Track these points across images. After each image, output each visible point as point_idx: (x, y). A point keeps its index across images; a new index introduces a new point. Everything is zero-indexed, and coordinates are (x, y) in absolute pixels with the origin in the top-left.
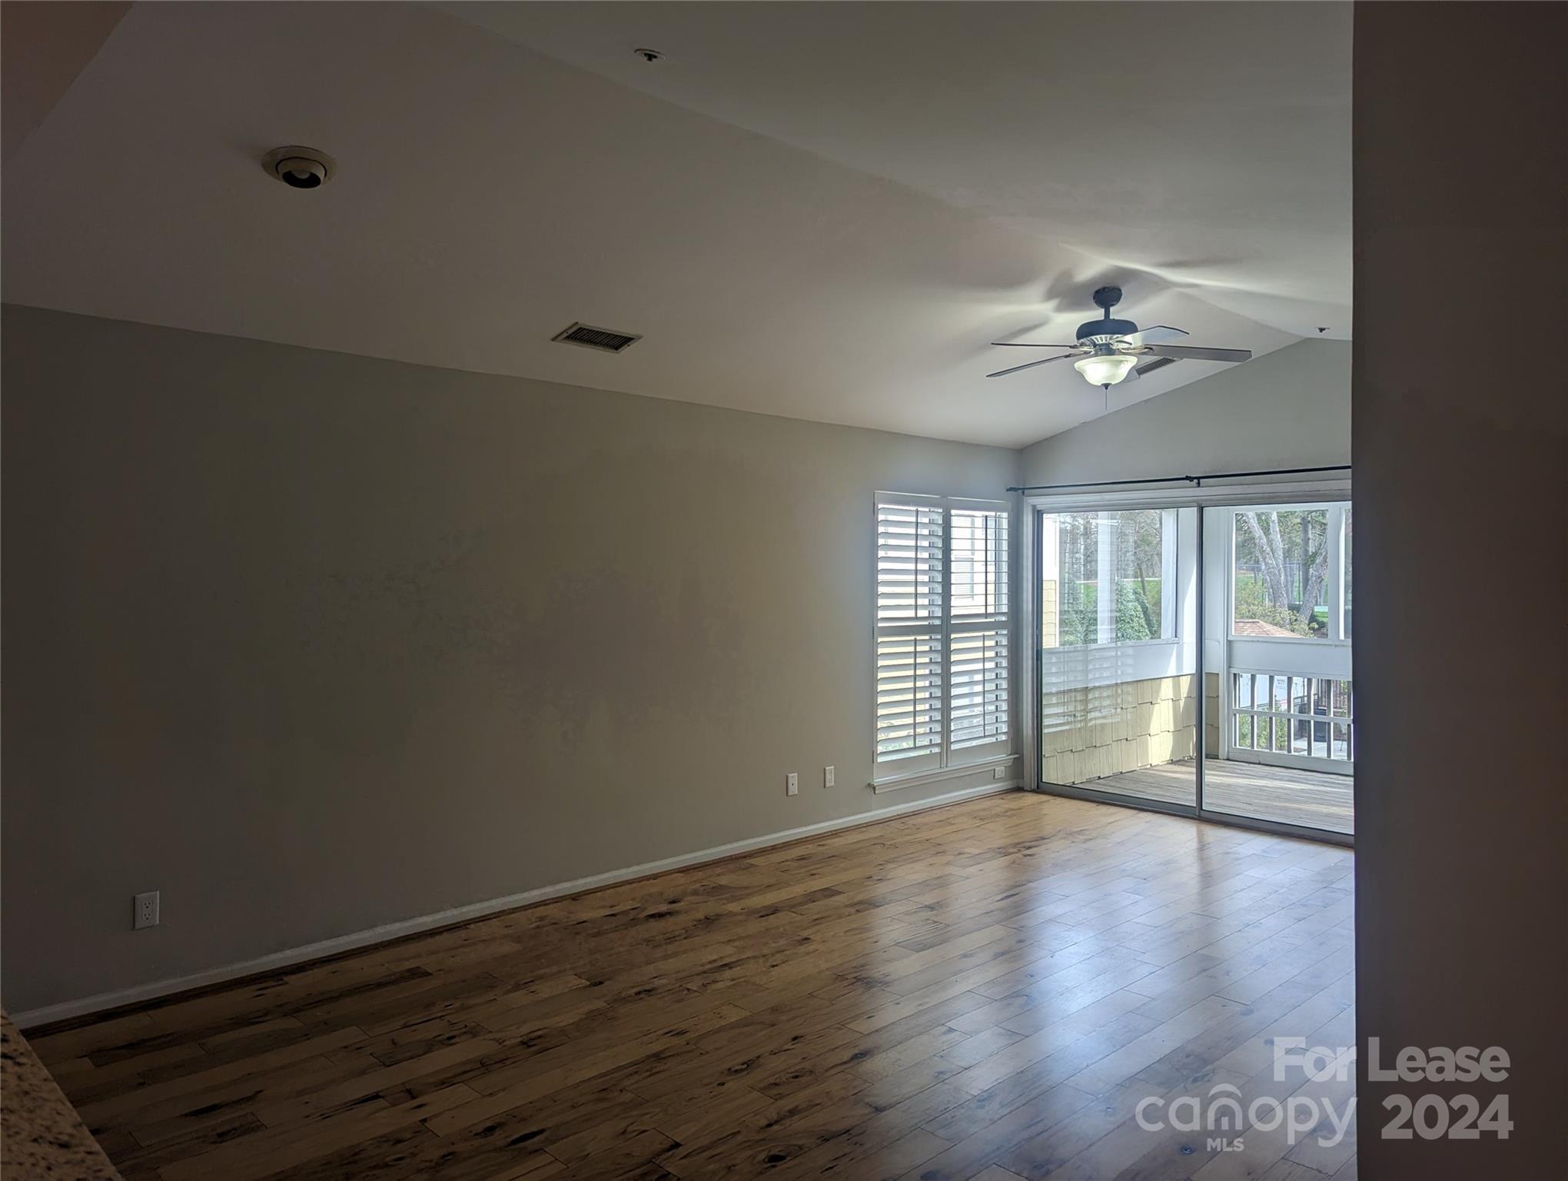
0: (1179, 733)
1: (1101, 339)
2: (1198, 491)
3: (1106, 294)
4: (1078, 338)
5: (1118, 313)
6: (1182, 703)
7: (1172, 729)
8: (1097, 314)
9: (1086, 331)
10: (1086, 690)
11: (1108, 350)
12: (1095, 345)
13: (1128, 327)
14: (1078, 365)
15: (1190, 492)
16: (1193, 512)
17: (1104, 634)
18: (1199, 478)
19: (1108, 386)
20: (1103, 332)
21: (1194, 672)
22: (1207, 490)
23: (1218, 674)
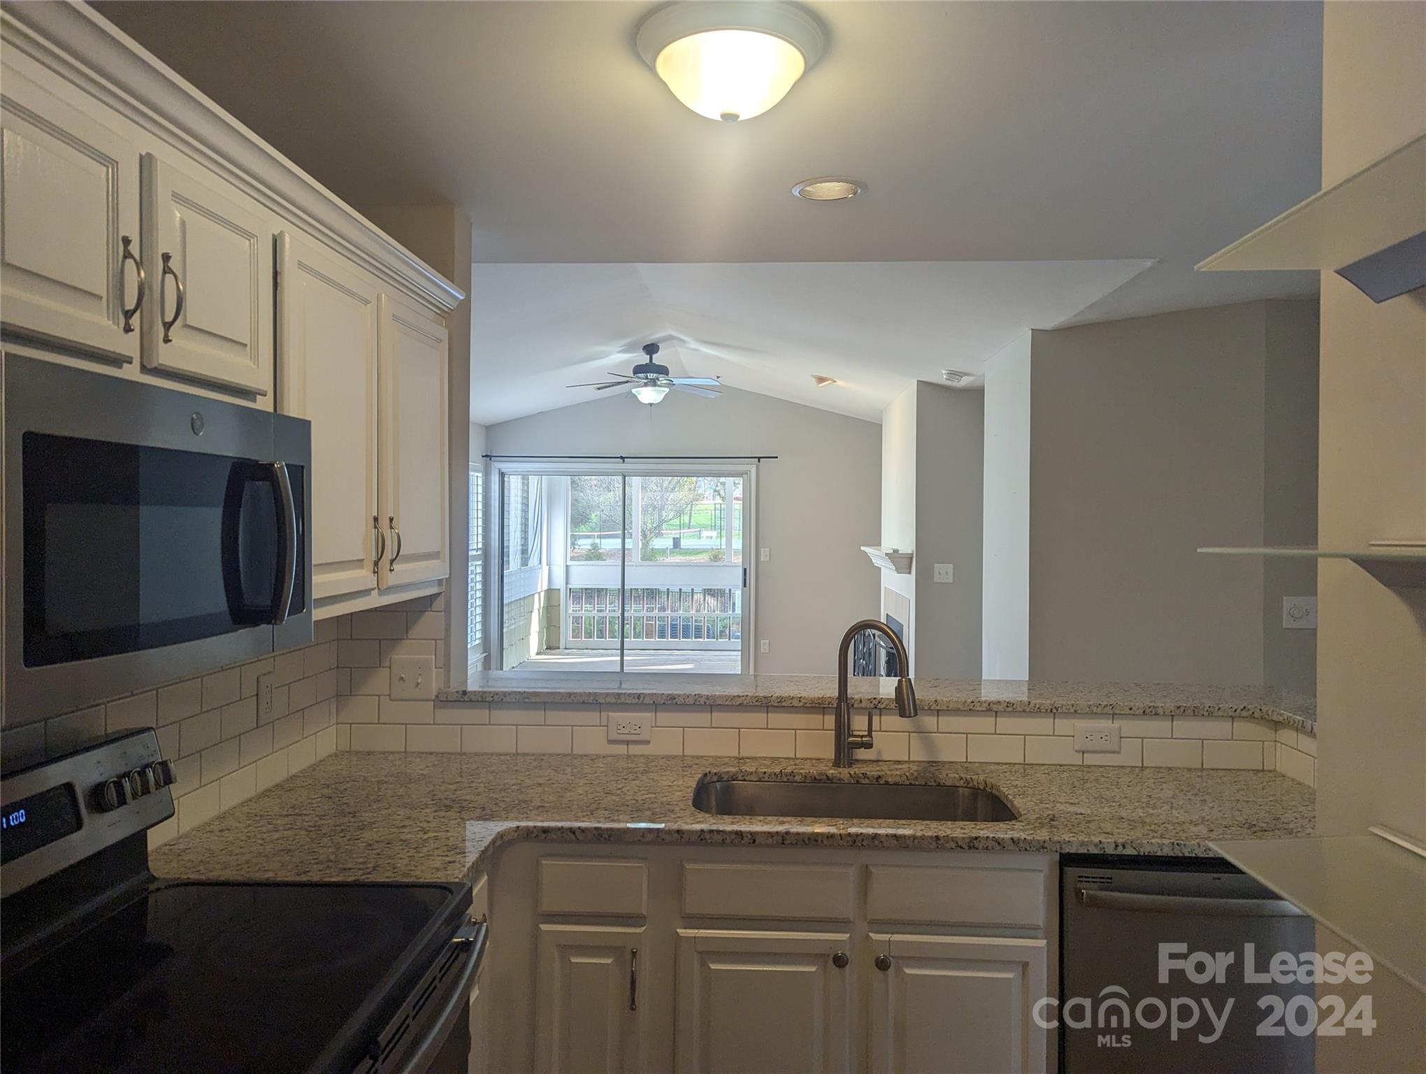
0: (540, 632)
1: (651, 376)
2: (623, 466)
3: (651, 349)
4: (635, 373)
5: (658, 359)
6: (541, 611)
8: (644, 359)
9: (638, 370)
11: (653, 383)
12: (646, 378)
13: (663, 370)
14: (634, 390)
15: (620, 466)
18: (627, 458)
19: (651, 405)
20: (650, 371)
21: (546, 589)
22: (629, 466)
23: (559, 590)
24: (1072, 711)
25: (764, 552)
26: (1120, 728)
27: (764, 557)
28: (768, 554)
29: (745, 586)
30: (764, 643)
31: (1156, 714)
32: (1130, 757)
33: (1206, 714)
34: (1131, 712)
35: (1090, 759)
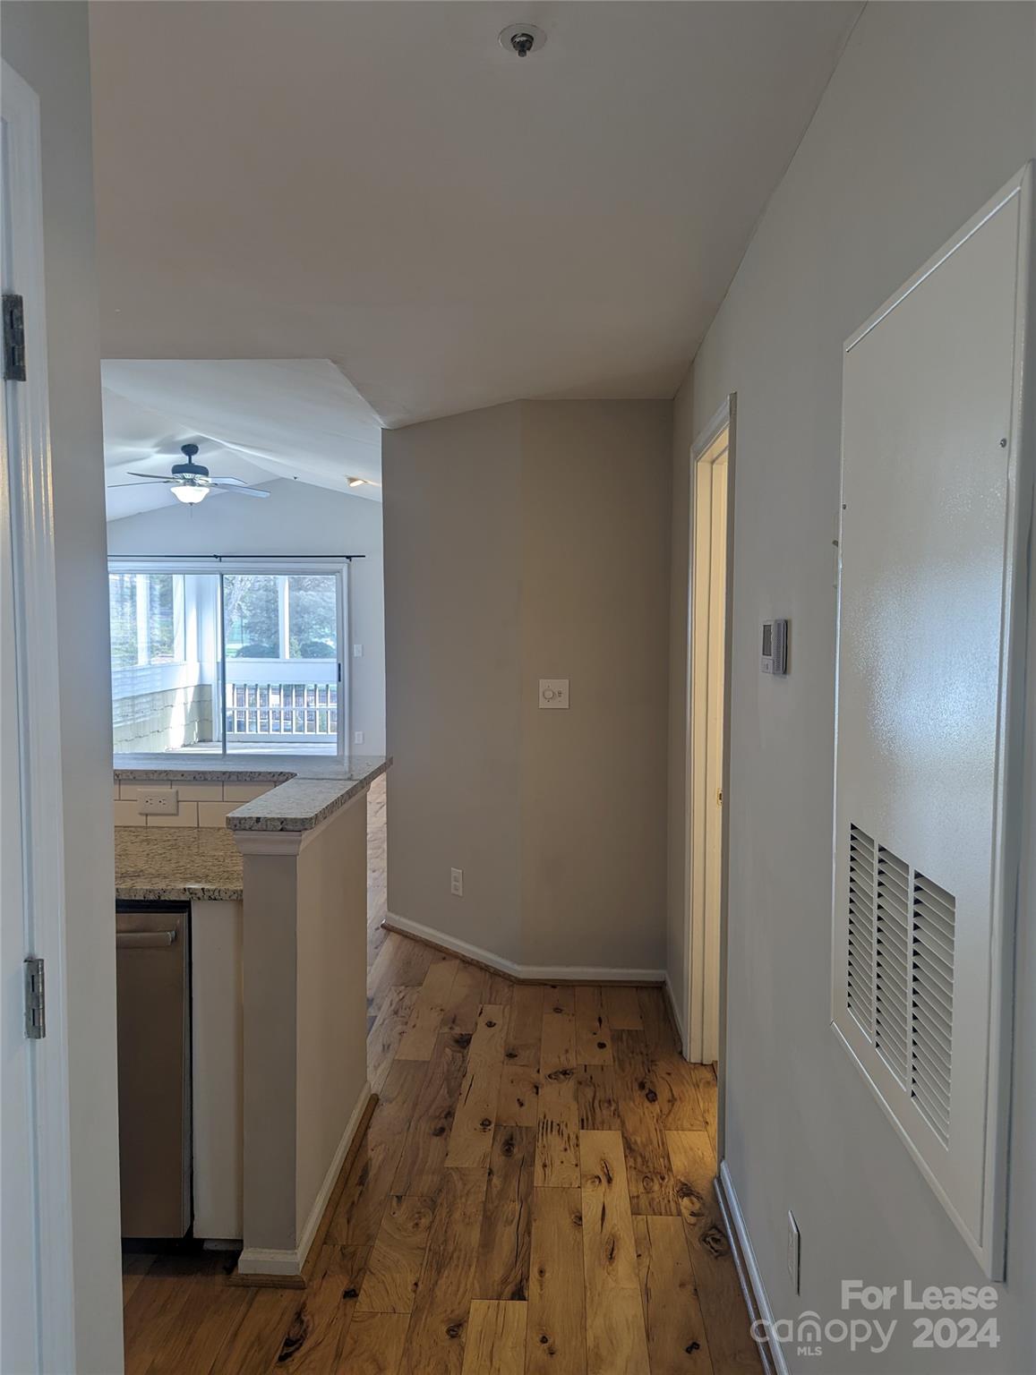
0: (188, 725)
1: (188, 476)
2: (221, 565)
3: (190, 449)
4: (173, 473)
5: (196, 459)
6: (189, 706)
7: (184, 723)
8: (182, 459)
9: (178, 469)
10: (133, 698)
11: (192, 483)
12: (184, 478)
13: (204, 471)
14: (173, 490)
15: (215, 564)
16: (218, 576)
17: (143, 659)
18: (221, 557)
19: (191, 504)
20: (189, 471)
21: (196, 684)
22: (226, 564)
23: (211, 685)
24: (131, 777)
25: (357, 649)
26: (177, 792)
27: (356, 653)
28: (361, 649)
29: (339, 680)
30: (358, 735)
31: (205, 780)
32: (186, 818)
33: (248, 779)
34: (182, 778)
35: (152, 821)
